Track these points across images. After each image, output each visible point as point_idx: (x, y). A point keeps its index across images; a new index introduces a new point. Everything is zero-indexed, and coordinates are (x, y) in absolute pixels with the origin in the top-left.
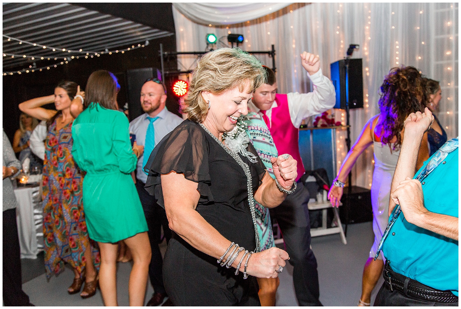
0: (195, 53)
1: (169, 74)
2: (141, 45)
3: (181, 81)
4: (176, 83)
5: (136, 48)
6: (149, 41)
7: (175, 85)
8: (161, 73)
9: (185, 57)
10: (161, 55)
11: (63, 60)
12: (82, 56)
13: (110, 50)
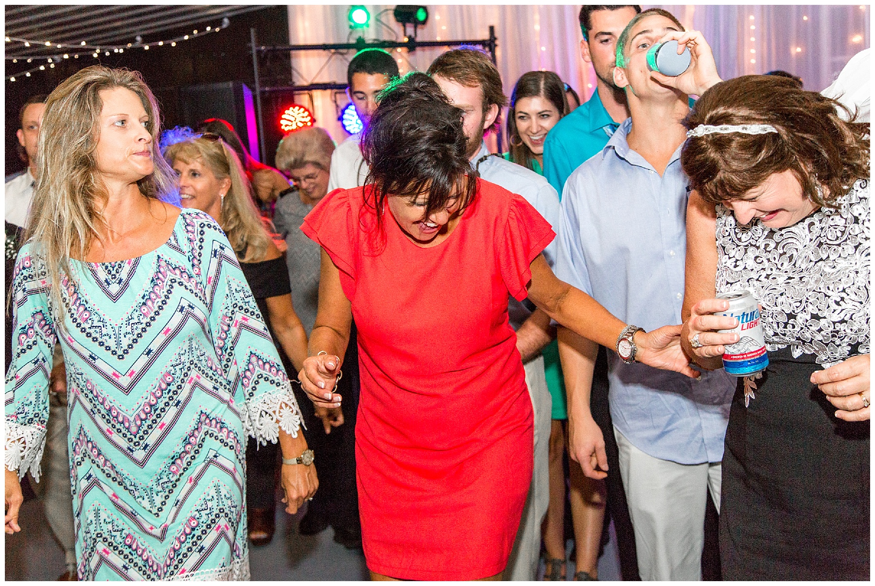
0: (325, 47)
1: (271, 92)
2: (213, 28)
3: (297, 108)
4: (286, 112)
5: (203, 34)
6: (230, 18)
7: (283, 116)
8: (253, 90)
9: (307, 56)
10: (254, 51)
11: (45, 62)
12: (85, 53)
13: (146, 39)
